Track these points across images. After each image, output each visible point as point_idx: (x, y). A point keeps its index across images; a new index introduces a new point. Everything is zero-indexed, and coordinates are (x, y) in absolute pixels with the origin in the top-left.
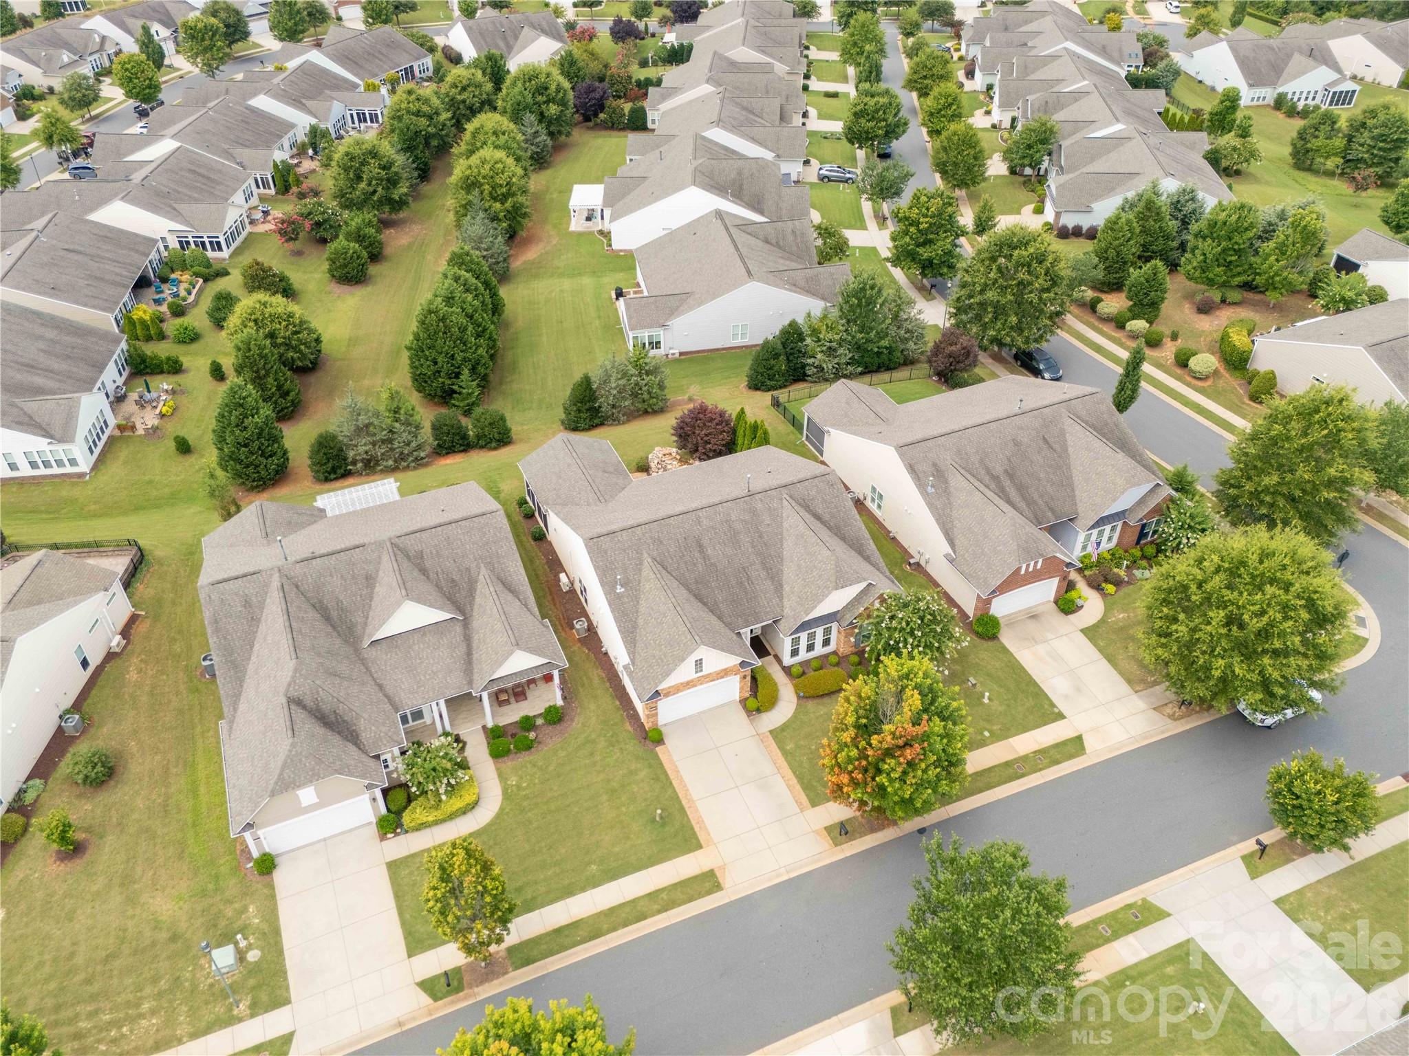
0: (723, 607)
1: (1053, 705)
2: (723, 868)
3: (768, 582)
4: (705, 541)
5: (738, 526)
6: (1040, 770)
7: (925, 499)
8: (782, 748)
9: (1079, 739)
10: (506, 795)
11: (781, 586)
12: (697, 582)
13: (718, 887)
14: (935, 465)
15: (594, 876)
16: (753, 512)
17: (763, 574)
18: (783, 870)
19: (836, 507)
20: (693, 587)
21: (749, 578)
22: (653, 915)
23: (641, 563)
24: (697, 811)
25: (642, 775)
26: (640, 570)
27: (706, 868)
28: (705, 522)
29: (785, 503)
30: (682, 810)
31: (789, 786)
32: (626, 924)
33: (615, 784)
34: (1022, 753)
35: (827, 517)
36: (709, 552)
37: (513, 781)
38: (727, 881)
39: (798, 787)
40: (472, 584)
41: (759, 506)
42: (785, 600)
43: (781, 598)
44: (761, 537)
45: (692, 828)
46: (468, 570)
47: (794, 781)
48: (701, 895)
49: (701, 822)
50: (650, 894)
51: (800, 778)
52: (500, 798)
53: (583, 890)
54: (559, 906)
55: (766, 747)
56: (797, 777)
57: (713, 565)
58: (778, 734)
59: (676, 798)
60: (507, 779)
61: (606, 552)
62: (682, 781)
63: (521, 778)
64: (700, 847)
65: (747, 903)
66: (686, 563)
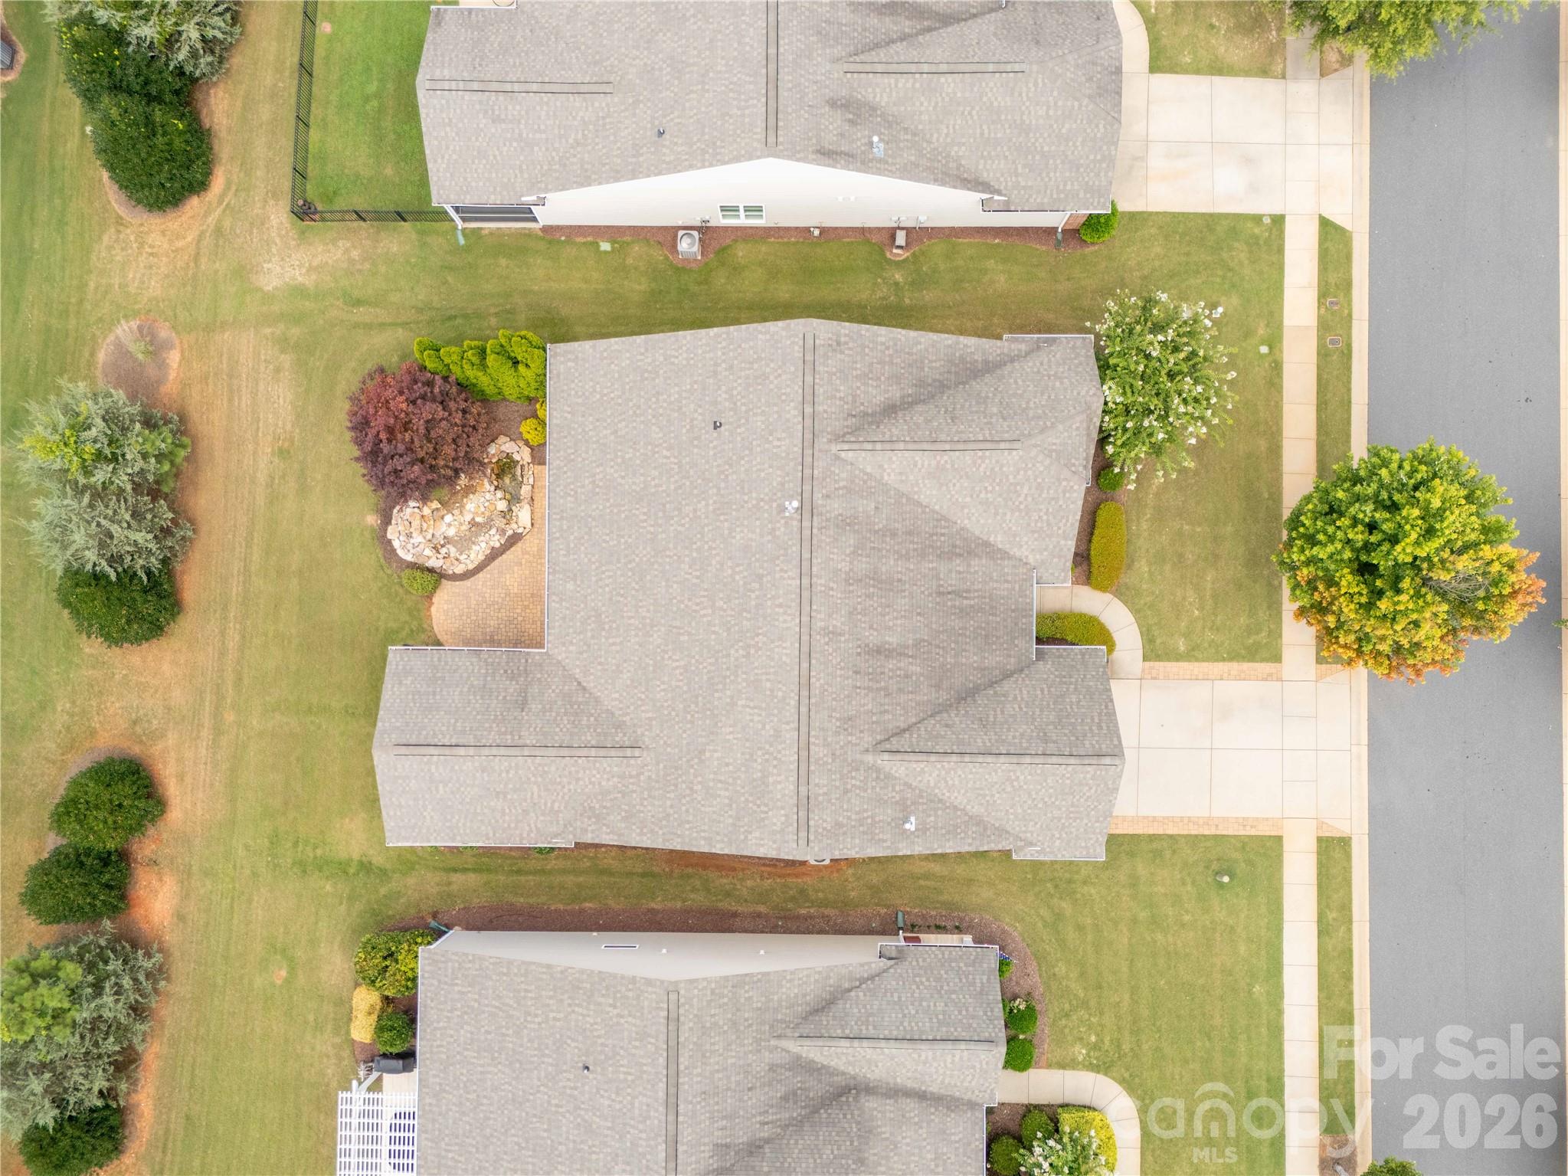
0: (994, 660)
1: (1257, 219)
2: (1320, 825)
3: (975, 562)
4: (873, 638)
5: (862, 566)
6: (1350, 315)
7: (891, 173)
8: (1178, 657)
9: (1325, 224)
10: (1102, 1067)
11: (987, 544)
12: (938, 687)
13: (1344, 843)
14: (833, 103)
15: (1268, 993)
16: (846, 523)
17: (958, 564)
18: (1354, 749)
19: (881, 362)
20: (944, 696)
21: (958, 593)
22: (1350, 939)
23: (878, 770)
24: (1225, 819)
25: (1142, 870)
26: (888, 776)
27: (1313, 845)
28: (838, 622)
29: (843, 454)
30: (1218, 839)
31: (1239, 678)
32: (1348, 977)
33: (1143, 915)
34: (1313, 322)
35: (895, 393)
36: (893, 639)
37: (1080, 1052)
38: (1340, 827)
39: (1246, 666)
40: (801, 1066)
41: (836, 506)
42: (1016, 552)
43: (1005, 555)
44: (894, 535)
45: (1251, 837)
46: (772, 1068)
47: (1234, 667)
48: (1347, 871)
49: (1244, 822)
50: (1320, 933)
51: (1233, 657)
52: (1101, 1077)
53: (1280, 1013)
54: (1289, 1049)
55: (1167, 678)
56: (1231, 659)
57: (917, 644)
58: (1153, 652)
59: (1194, 840)
60: (1073, 1060)
61: (839, 825)
62: (1171, 819)
63: (1081, 1039)
64: (1279, 839)
65: (1379, 816)
66: (900, 690)
